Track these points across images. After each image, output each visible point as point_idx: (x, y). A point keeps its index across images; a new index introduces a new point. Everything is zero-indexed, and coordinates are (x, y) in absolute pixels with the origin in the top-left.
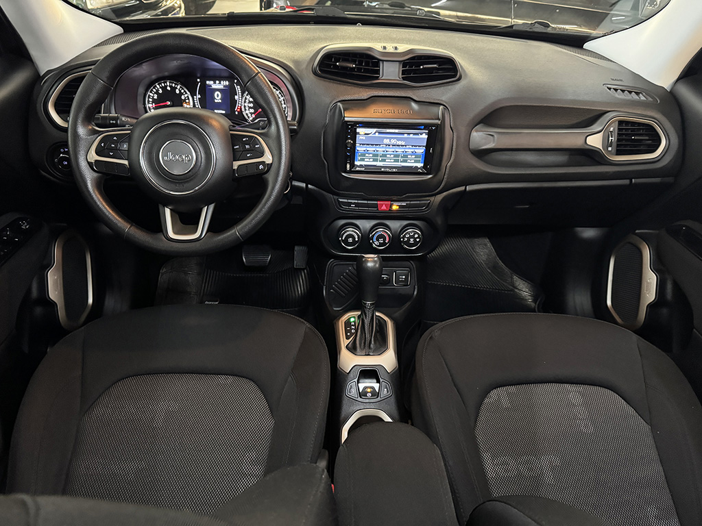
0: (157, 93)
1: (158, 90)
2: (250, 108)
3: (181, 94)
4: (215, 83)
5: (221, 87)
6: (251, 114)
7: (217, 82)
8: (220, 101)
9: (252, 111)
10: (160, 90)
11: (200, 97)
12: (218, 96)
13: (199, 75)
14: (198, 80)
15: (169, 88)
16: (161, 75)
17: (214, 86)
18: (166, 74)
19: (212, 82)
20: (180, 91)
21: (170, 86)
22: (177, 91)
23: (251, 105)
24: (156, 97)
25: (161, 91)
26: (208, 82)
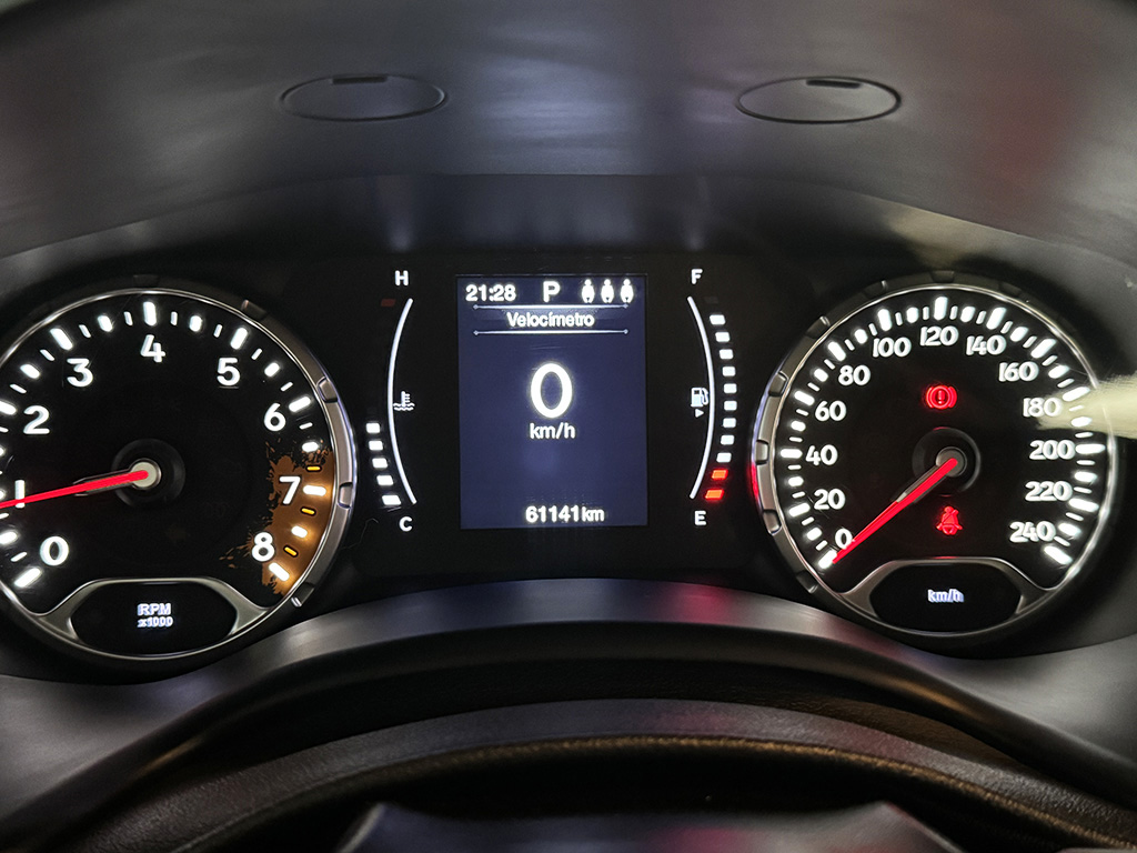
0: (53, 388)
1: (59, 370)
2: (817, 477)
3: (257, 391)
4: (529, 295)
5: (578, 319)
6: (828, 521)
7: (551, 288)
8: (569, 430)
9: (831, 499)
10: (82, 365)
11: (406, 404)
12: (551, 391)
13: (401, 240)
14: (402, 278)
15: (153, 350)
16: (86, 245)
17: (523, 319)
18: (137, 233)
19: (507, 291)
20: (250, 369)
21: (163, 333)
22: (228, 372)
23: (826, 455)
24: (39, 421)
25: (83, 373)
26: (472, 292)
